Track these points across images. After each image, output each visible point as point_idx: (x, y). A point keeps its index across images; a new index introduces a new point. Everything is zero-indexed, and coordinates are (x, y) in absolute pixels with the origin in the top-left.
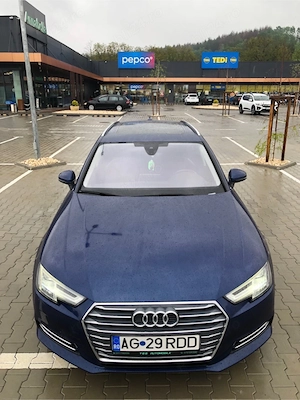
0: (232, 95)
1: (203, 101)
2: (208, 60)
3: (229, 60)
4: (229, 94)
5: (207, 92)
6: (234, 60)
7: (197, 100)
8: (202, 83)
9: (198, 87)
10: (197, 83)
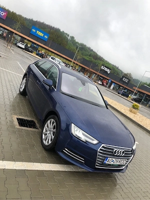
0: (40, 52)
1: (26, 49)
2: (35, 31)
3: (44, 36)
4: (39, 51)
5: (29, 46)
6: (46, 37)
7: (24, 47)
8: (28, 40)
9: (26, 41)
10: (26, 39)
